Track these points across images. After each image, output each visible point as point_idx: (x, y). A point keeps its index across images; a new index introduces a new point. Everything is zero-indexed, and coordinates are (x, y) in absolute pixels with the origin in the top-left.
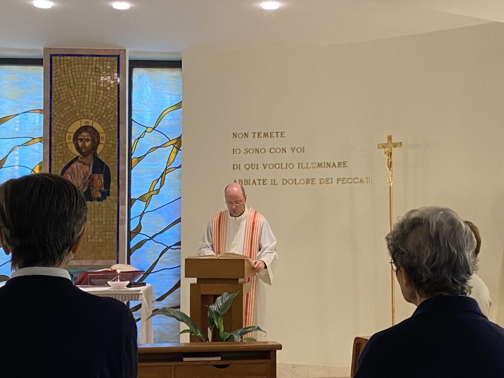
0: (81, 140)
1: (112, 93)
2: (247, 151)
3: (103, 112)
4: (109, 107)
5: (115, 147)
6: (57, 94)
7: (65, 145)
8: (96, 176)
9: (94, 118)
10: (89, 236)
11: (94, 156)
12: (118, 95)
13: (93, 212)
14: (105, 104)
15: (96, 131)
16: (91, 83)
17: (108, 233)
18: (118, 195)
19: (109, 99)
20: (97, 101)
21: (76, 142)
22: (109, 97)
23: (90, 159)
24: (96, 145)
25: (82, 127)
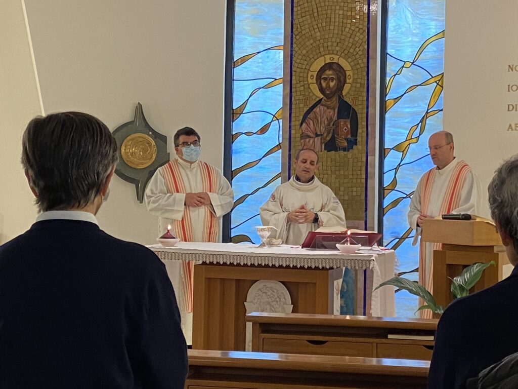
0: (325, 79)
1: (361, 22)
3: (350, 45)
4: (357, 39)
5: (364, 88)
6: (299, 26)
7: (306, 86)
8: (342, 122)
9: (339, 53)
11: (340, 98)
12: (368, 23)
13: (338, 164)
14: (353, 36)
15: (343, 68)
16: (337, 12)
17: (355, 189)
18: (367, 143)
19: (357, 29)
20: (344, 33)
21: (319, 81)
22: (358, 27)
23: (335, 102)
24: (342, 85)
25: (326, 64)
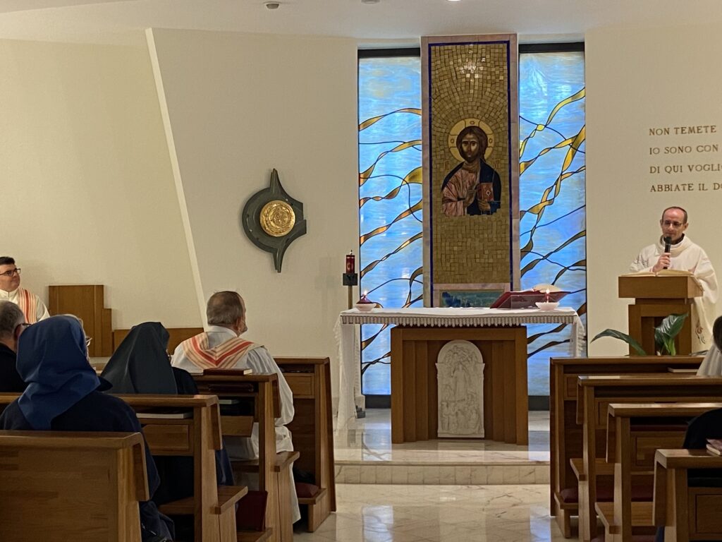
0: (466, 143)
1: (501, 87)
2: (668, 150)
3: (491, 109)
4: (497, 103)
5: (506, 151)
6: (437, 90)
7: (447, 150)
8: (484, 185)
9: (480, 117)
10: (478, 256)
11: (481, 161)
13: (481, 228)
14: (493, 100)
15: (483, 132)
17: (499, 252)
18: (511, 207)
19: (498, 94)
20: (484, 97)
21: (459, 145)
22: (498, 91)
23: (476, 165)
24: (483, 149)
25: (466, 128)
